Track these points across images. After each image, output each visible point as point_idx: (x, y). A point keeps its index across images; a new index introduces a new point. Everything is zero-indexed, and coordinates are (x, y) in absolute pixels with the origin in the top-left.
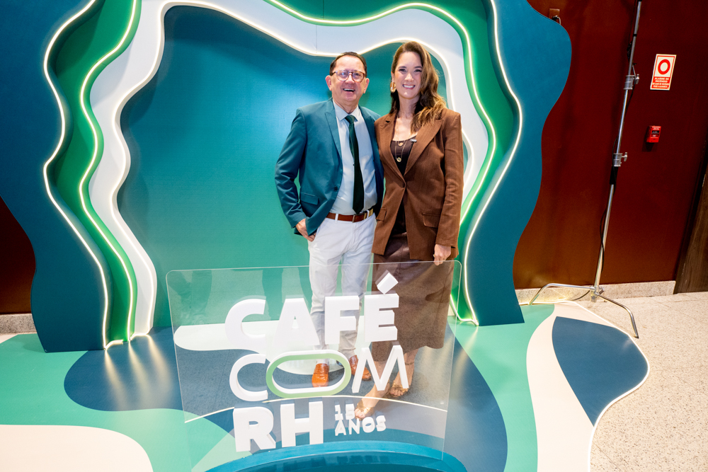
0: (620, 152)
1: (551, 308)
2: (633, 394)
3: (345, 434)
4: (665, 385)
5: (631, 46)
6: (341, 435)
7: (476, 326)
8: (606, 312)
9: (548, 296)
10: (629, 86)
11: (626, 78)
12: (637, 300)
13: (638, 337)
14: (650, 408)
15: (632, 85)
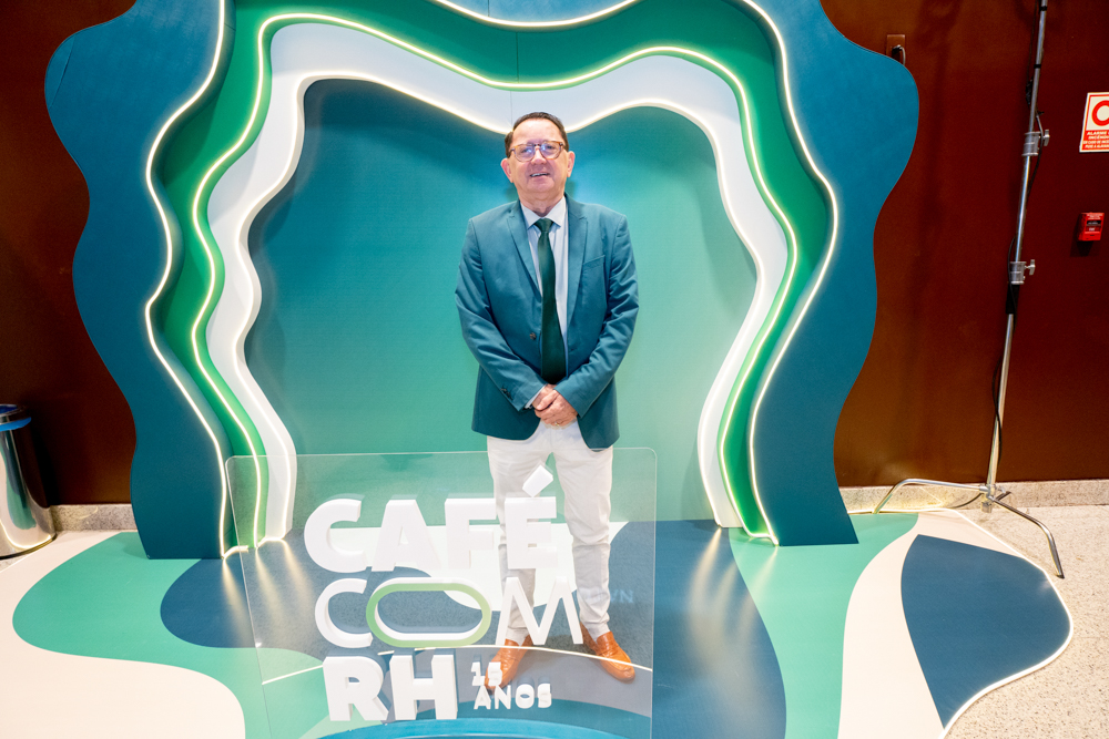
0: (1021, 260)
1: (912, 519)
2: (1032, 677)
3: (489, 707)
4: (1097, 664)
5: (1032, 84)
6: (482, 708)
7: (774, 545)
8: (1012, 530)
9: (907, 500)
10: (1031, 149)
11: (1026, 136)
12: (1076, 510)
13: (1062, 577)
14: (1060, 705)
15: (1036, 148)
